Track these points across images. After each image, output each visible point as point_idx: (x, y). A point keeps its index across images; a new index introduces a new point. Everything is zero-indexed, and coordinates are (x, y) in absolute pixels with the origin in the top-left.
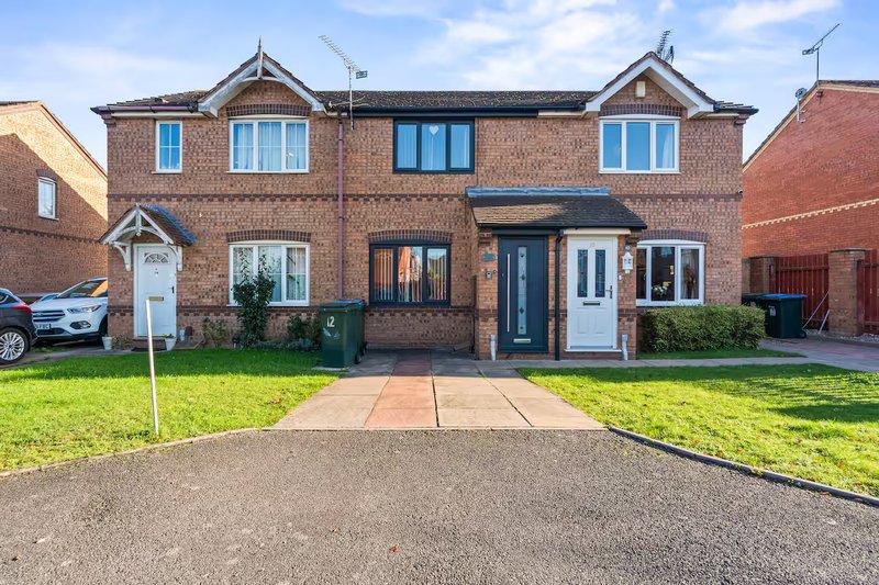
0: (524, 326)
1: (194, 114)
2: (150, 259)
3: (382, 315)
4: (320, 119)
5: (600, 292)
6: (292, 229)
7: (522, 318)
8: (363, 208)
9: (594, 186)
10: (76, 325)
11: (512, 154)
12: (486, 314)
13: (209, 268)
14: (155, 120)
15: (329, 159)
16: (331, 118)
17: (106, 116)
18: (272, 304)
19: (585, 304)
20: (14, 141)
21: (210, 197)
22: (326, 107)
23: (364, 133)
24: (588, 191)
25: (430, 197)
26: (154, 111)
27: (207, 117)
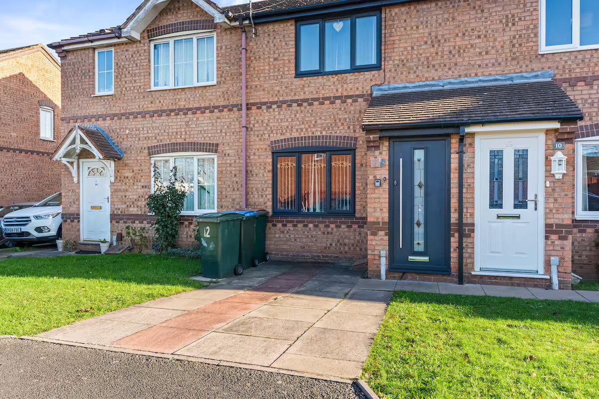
0: (422, 242)
1: (121, 40)
2: (92, 172)
3: (284, 225)
4: (226, 30)
5: (521, 203)
6: (201, 140)
7: (419, 232)
8: (265, 115)
9: (533, 70)
10: (39, 230)
11: (426, 43)
12: (375, 228)
13: (135, 179)
14: (94, 49)
15: (234, 69)
16: (235, 28)
17: (60, 50)
18: (184, 213)
19: (499, 217)
20: (21, 78)
21: (135, 115)
22: (228, 17)
23: (267, 39)
24: (523, 77)
25: (332, 100)
26: (92, 41)
27: (132, 41)
